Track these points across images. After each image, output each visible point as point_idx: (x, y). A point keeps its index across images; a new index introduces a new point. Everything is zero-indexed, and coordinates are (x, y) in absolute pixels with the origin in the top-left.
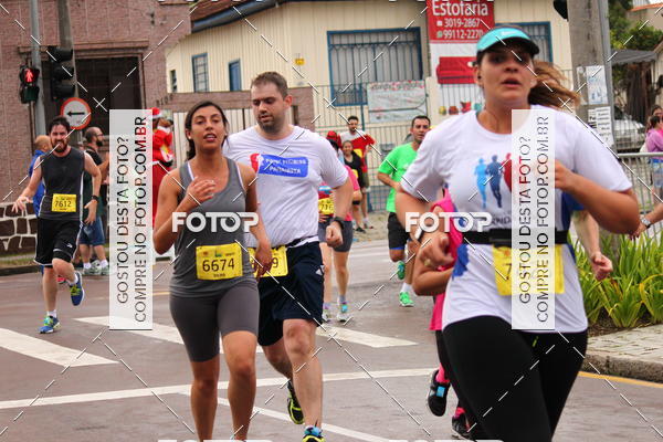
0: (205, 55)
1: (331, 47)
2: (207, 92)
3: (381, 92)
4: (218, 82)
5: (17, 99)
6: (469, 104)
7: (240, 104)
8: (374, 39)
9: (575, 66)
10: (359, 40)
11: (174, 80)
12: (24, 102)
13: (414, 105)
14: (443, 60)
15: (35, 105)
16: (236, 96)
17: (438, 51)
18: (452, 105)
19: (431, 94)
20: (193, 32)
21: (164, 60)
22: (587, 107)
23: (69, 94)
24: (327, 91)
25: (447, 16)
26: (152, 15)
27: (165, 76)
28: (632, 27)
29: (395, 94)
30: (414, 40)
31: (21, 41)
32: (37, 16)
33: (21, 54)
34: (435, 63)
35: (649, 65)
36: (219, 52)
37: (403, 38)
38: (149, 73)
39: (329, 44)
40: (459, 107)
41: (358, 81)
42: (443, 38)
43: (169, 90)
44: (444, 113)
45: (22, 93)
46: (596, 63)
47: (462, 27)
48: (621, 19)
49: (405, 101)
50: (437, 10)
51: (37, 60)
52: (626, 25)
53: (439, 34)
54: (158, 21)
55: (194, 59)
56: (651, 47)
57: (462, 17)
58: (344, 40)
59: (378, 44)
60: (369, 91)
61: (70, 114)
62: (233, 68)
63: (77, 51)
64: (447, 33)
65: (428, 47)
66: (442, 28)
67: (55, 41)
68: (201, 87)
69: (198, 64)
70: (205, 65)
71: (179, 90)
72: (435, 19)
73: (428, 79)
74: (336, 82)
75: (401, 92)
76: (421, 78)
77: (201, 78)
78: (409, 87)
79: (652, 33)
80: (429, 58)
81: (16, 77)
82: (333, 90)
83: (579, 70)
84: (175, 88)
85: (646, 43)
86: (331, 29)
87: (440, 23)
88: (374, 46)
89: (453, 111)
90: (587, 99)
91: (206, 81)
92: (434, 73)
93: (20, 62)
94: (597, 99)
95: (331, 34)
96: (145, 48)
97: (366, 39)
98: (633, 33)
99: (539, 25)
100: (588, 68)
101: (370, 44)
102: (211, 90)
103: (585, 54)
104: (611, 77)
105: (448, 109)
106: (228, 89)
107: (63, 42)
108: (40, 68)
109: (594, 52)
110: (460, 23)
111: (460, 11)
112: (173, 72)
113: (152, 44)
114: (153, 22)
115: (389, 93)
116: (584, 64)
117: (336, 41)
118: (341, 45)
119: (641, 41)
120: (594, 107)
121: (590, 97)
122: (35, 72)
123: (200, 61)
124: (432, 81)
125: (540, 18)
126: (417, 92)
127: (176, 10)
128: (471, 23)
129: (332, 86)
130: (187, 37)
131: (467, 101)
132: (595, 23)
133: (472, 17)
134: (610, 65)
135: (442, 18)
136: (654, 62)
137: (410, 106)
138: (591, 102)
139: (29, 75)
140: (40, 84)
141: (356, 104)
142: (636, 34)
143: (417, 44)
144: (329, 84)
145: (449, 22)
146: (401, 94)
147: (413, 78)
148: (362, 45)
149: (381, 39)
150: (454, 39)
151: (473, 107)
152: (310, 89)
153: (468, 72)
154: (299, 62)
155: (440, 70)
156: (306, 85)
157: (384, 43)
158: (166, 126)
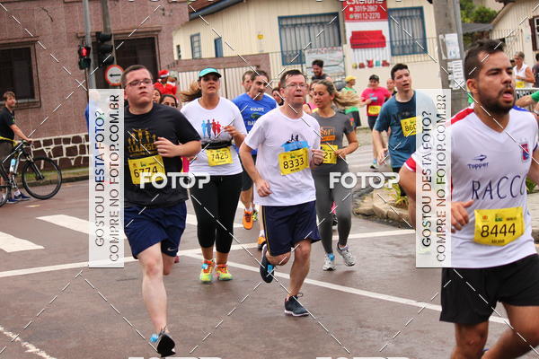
0: (198, 35)
1: (281, 27)
2: (200, 58)
3: (315, 55)
4: (208, 52)
5: (77, 67)
6: (372, 61)
7: (222, 66)
9: (438, 35)
10: (299, 22)
11: (179, 52)
12: (81, 68)
13: (336, 63)
14: (355, 34)
15: (89, 70)
16: (219, 60)
17: (351, 27)
18: (361, 62)
19: (347, 56)
20: (191, 20)
21: (171, 39)
22: (447, 61)
23: (110, 63)
24: (279, 56)
25: (356, 4)
26: (163, 10)
27: (173, 49)
28: (477, 9)
30: (334, 21)
31: (79, 29)
32: (88, 13)
33: (78, 38)
34: (349, 35)
35: (488, 33)
36: (208, 32)
37: (327, 19)
38: (162, 47)
39: (279, 25)
40: (366, 63)
41: (299, 48)
42: (354, 19)
43: (176, 58)
44: (356, 67)
45: (80, 63)
46: (452, 32)
47: (366, 12)
48: (469, 4)
51: (89, 41)
52: (473, 8)
53: (351, 16)
54: (167, 13)
55: (192, 37)
56: (489, 22)
57: (366, 5)
58: (289, 22)
59: (311, 24)
60: (306, 54)
61: (111, 75)
62: (217, 42)
63: (115, 35)
64: (357, 16)
65: (344, 25)
66: (353, 13)
67: (101, 29)
68: (197, 55)
69: (194, 41)
70: (199, 41)
71: (183, 58)
72: (348, 6)
73: (344, 46)
74: (285, 49)
75: (327, 55)
76: (340, 45)
77: (197, 49)
78: (332, 51)
79: (489, 12)
80: (345, 31)
81: (76, 53)
82: (282, 54)
83: (441, 36)
84: (180, 57)
85: (486, 19)
86: (281, 15)
87: (351, 9)
88: (309, 25)
89: (362, 66)
90: (447, 56)
91: (200, 51)
92: (348, 42)
93: (79, 42)
94: (453, 55)
95: (280, 18)
96: (159, 31)
97: (303, 21)
98: (477, 12)
99: (416, 9)
100: (447, 35)
101: (306, 24)
102: (203, 57)
103: (445, 27)
104: (462, 41)
105: (358, 65)
106: (214, 56)
107: (106, 29)
108: (90, 46)
109: (450, 25)
110: (365, 9)
111: (365, 1)
112: (178, 47)
113: (164, 29)
114: (164, 14)
115: (320, 56)
116: (444, 33)
117: (284, 23)
118: (287, 25)
119: (483, 17)
120: (451, 61)
121: (448, 54)
122: (88, 49)
123: (196, 39)
124: (347, 47)
125: (416, 5)
126: (338, 54)
127: (179, 6)
128: (372, 8)
129: (282, 52)
130: (187, 23)
131: (370, 59)
132: (450, 6)
133: (372, 5)
134: (461, 32)
135: (352, 6)
136: (491, 30)
137: (333, 63)
138: (449, 58)
139: (84, 51)
140: (91, 56)
141: (298, 63)
142: (479, 13)
143: (337, 22)
144: (280, 50)
145: (358, 9)
147: (335, 45)
148: (301, 24)
149: (313, 20)
150: (361, 19)
151: (374, 63)
152: (268, 54)
153: (372, 41)
154: (260, 37)
155: (352, 40)
156: (265, 52)
157: (316, 23)
158: (172, 81)
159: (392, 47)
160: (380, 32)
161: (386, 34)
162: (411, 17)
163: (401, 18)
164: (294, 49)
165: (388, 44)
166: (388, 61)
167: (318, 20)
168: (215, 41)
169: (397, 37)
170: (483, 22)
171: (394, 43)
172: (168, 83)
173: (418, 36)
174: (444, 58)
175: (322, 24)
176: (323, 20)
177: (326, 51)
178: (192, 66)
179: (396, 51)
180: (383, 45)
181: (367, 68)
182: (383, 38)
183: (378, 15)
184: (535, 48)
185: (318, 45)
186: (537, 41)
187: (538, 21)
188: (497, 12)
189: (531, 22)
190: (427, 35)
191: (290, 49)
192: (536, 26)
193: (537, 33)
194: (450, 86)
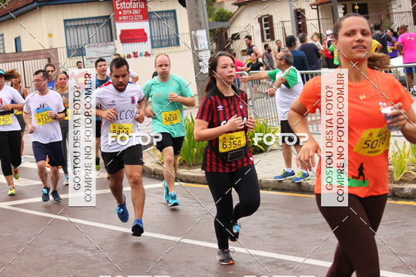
0: (3, 35)
1: (66, 27)
2: (4, 53)
3: (92, 49)
4: (10, 48)
6: (137, 53)
7: (21, 59)
8: (87, 22)
9: (190, 31)
10: (80, 23)
13: (109, 54)
14: (123, 32)
16: (19, 54)
17: (120, 27)
18: (128, 53)
19: (118, 48)
22: (198, 51)
24: (65, 50)
25: (124, 9)
28: (217, 11)
29: (100, 49)
30: (108, 22)
34: (119, 33)
35: (226, 29)
36: (10, 33)
37: (102, 21)
39: (65, 26)
40: (132, 55)
41: (80, 44)
42: (122, 20)
46: (201, 29)
47: (131, 14)
48: (211, 7)
49: (105, 53)
50: (119, 6)
53: (120, 18)
56: (227, 20)
57: (132, 9)
58: (72, 24)
59: (89, 24)
60: (86, 48)
62: (17, 41)
64: (124, 18)
65: (115, 25)
66: (122, 15)
68: (1, 51)
70: (3, 40)
72: (118, 11)
73: (115, 41)
74: (69, 45)
75: (103, 48)
76: (112, 41)
77: (1, 46)
78: (106, 45)
79: (226, 13)
80: (116, 30)
83: (193, 32)
85: (224, 18)
86: (66, 19)
87: (120, 13)
88: (87, 26)
89: (129, 56)
90: (198, 47)
91: (4, 48)
92: (118, 38)
94: (203, 47)
95: (66, 21)
97: (83, 23)
98: (217, 13)
99: (170, 11)
100: (198, 32)
101: (85, 25)
102: (6, 52)
103: (195, 24)
104: (209, 36)
105: (126, 56)
106: (15, 51)
109: (200, 24)
110: (131, 12)
111: (130, 6)
115: (96, 49)
116: (196, 30)
117: (69, 24)
118: (71, 26)
119: (222, 17)
120: (201, 51)
121: (199, 46)
123: (1, 38)
124: (118, 42)
125: (171, 8)
126: (111, 48)
128: (136, 12)
129: (67, 47)
131: (135, 51)
132: (200, 9)
133: (136, 9)
134: (208, 29)
135: (121, 11)
136: (229, 27)
137: (107, 55)
138: (200, 48)
141: (80, 55)
142: (219, 14)
143: (109, 23)
144: (65, 45)
145: (125, 12)
146: (102, 50)
147: (108, 41)
148: (82, 25)
149: (91, 22)
150: (128, 21)
151: (139, 54)
152: (56, 49)
153: (136, 37)
154: (50, 36)
155: (121, 36)
156: (54, 47)
157: (93, 24)
159: (152, 42)
160: (143, 30)
161: (147, 31)
162: (167, 18)
164: (77, 44)
165: (149, 39)
166: (150, 52)
167: (95, 22)
168: (15, 40)
169: (155, 34)
170: (222, 20)
171: (154, 38)
173: (173, 32)
174: (196, 49)
175: (98, 25)
176: (98, 22)
177: (101, 46)
179: (155, 44)
180: (145, 40)
181: (133, 58)
182: (145, 34)
183: (141, 16)
184: (263, 40)
185: (95, 41)
186: (265, 34)
187: (266, 20)
188: (233, 12)
189: (260, 20)
190: (180, 32)
191: (73, 45)
192: (263, 23)
193: (265, 29)
194: (201, 71)
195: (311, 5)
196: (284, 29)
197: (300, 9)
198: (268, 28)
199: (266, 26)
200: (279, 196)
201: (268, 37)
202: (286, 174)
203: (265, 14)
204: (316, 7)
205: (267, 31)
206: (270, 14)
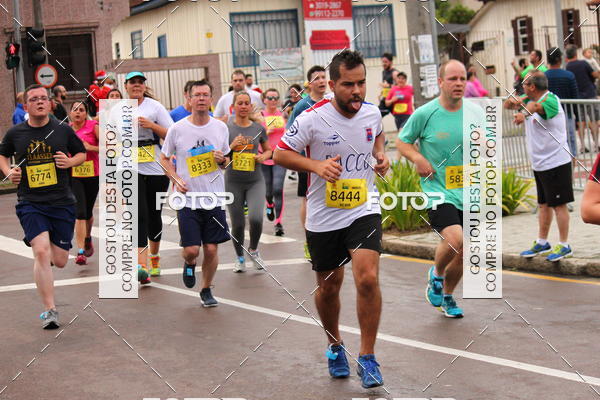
0: (140, 32)
1: (233, 23)
2: (142, 58)
3: (269, 56)
4: (150, 51)
5: (4, 67)
7: (166, 67)
8: (264, 18)
9: (410, 36)
10: (252, 19)
11: (118, 50)
12: (8, 68)
13: (293, 66)
15: (17, 70)
16: (164, 61)
17: (311, 26)
19: (306, 57)
20: (133, 15)
21: (110, 36)
22: (419, 65)
24: (230, 56)
26: (102, 3)
27: (111, 48)
28: (453, 8)
29: (280, 58)
30: (292, 18)
31: (7, 23)
32: (18, 6)
33: (6, 33)
34: (308, 35)
35: (465, 35)
36: (151, 29)
37: (285, 17)
38: (100, 45)
39: (231, 23)
42: (314, 17)
43: (114, 57)
45: (8, 63)
46: (425, 33)
47: (328, 9)
49: (287, 63)
51: (19, 37)
52: (448, 7)
53: (311, 14)
54: (106, 7)
55: (132, 34)
56: (467, 22)
57: (328, 2)
58: (242, 19)
59: (267, 21)
60: (260, 55)
61: (42, 76)
62: (161, 41)
63: (47, 31)
64: (317, 13)
65: (303, 24)
66: (314, 10)
68: (138, 55)
69: (135, 39)
70: (141, 39)
71: (122, 57)
72: (309, 3)
73: (303, 47)
74: (236, 50)
75: (284, 56)
76: (298, 45)
78: (290, 52)
79: (466, 12)
80: (304, 30)
81: (4, 51)
82: (233, 55)
83: (413, 38)
84: (119, 56)
85: (463, 19)
86: (233, 11)
87: (312, 6)
88: (264, 23)
90: (418, 59)
91: (141, 50)
92: (308, 42)
93: (6, 39)
94: (426, 59)
95: (232, 15)
96: (96, 27)
97: (258, 18)
98: (453, 11)
100: (420, 37)
101: (261, 22)
102: (145, 56)
103: (417, 27)
104: (436, 44)
106: (157, 56)
107: (37, 24)
109: (424, 25)
110: (327, 6)
112: (117, 45)
113: (101, 24)
114: (102, 8)
115: (275, 57)
116: (417, 34)
117: (236, 19)
118: (239, 23)
119: (459, 17)
120: (424, 65)
121: (421, 58)
123: (137, 36)
124: (306, 48)
126: (296, 56)
128: (335, 6)
129: (233, 52)
130: (127, 18)
133: (335, 1)
134: (436, 33)
136: (468, 33)
137: (290, 66)
138: (422, 62)
140: (21, 55)
141: (251, 65)
142: (455, 12)
143: (295, 21)
144: (230, 50)
145: (319, 6)
146: (284, 58)
147: (293, 46)
148: (255, 22)
149: (269, 18)
150: (323, 17)
152: (217, 55)
154: (209, 35)
155: (312, 40)
156: (214, 52)
157: (272, 21)
158: (110, 84)
160: (343, 32)
161: (350, 34)
162: (379, 16)
163: (368, 17)
164: (247, 49)
165: (352, 46)
167: (274, 17)
168: (159, 39)
169: (362, 38)
170: (459, 22)
171: (359, 45)
172: (106, 85)
173: (386, 37)
174: (416, 62)
175: (278, 22)
176: (280, 17)
177: (282, 53)
178: (132, 66)
180: (346, 46)
182: (347, 38)
183: (342, 12)
184: (517, 53)
185: (274, 45)
186: (521, 44)
187: (522, 23)
188: (475, 11)
189: (514, 23)
190: (397, 36)
191: (242, 49)
192: (519, 28)
193: (521, 36)
194: (423, 94)
195: (589, 5)
196: (548, 37)
197: (573, 10)
198: (525, 36)
199: (523, 32)
200: (526, 278)
201: (525, 49)
202: (538, 248)
203: (522, 15)
204: (594, 7)
205: (524, 40)
206: (529, 15)
